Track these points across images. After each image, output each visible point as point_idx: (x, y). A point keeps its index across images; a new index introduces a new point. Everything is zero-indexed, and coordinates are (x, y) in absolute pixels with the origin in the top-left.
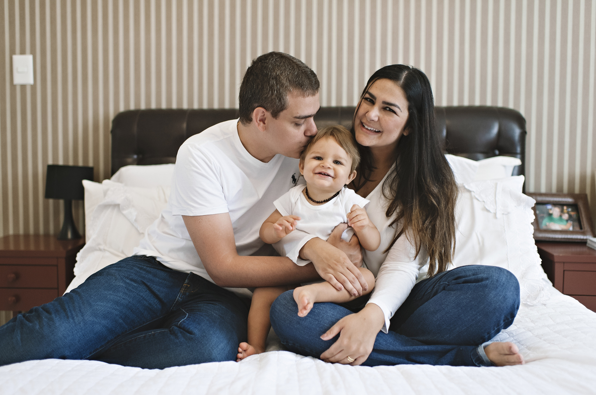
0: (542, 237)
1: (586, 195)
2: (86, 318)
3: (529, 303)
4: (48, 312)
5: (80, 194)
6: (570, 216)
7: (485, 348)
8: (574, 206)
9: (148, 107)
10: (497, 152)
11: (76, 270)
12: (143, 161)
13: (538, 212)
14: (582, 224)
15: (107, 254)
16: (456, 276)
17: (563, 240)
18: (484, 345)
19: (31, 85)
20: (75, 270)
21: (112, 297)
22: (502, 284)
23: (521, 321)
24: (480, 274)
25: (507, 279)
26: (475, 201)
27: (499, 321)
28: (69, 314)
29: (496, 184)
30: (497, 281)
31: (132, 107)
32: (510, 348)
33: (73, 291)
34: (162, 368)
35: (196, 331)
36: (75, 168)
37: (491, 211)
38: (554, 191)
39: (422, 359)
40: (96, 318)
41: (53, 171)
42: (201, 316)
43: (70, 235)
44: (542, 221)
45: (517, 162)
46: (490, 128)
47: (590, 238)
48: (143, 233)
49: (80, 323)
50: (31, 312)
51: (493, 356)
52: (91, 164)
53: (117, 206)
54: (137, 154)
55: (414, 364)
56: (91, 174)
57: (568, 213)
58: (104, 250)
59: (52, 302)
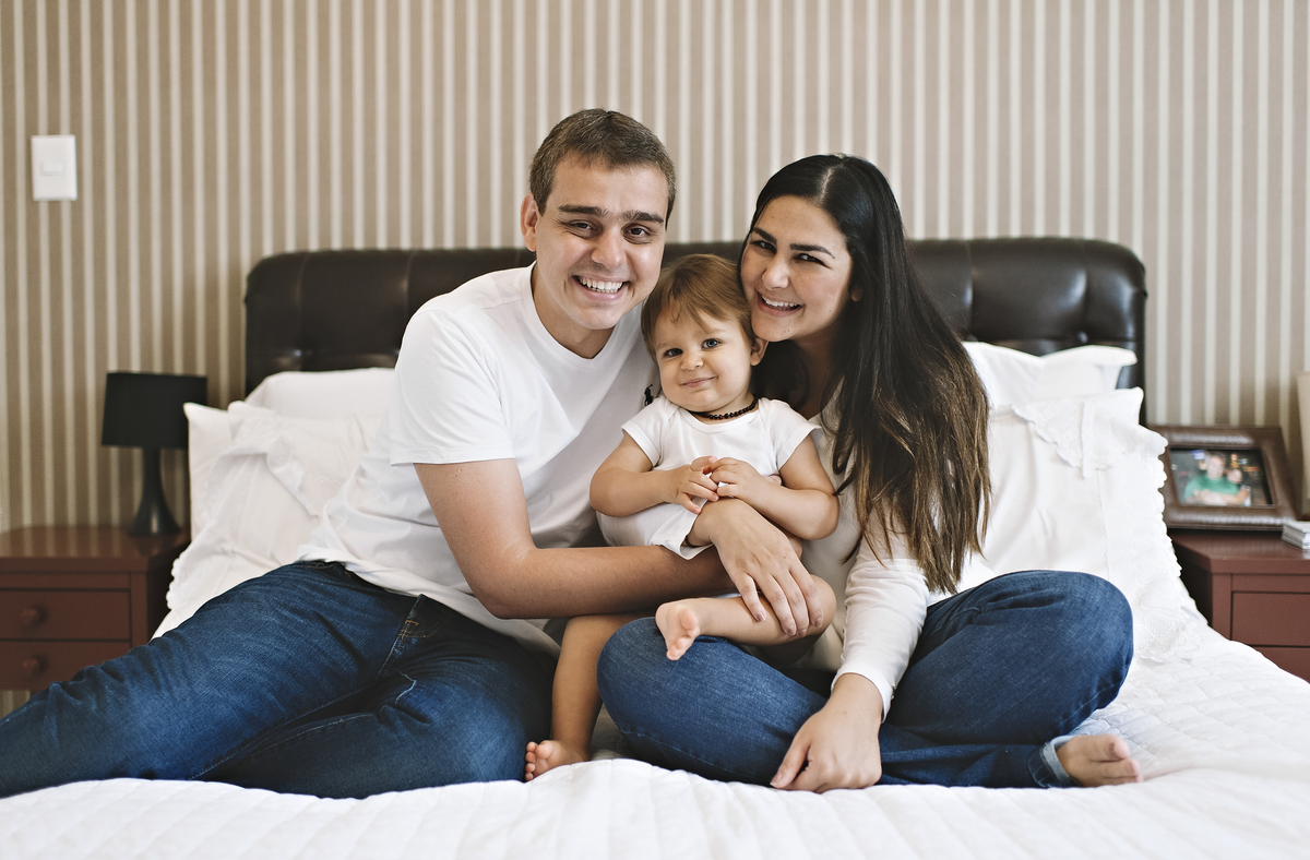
0: (1184, 522)
1: (1279, 430)
2: (197, 690)
3: (1154, 659)
4: (115, 675)
5: (179, 433)
6: (1245, 476)
7: (1057, 748)
8: (1253, 454)
9: (325, 247)
10: (1084, 337)
11: (172, 597)
12: (313, 363)
13: (1174, 467)
14: (1272, 492)
15: (240, 561)
16: (996, 593)
17: (1231, 528)
18: (1055, 741)
19: (72, 202)
20: (170, 596)
21: (252, 646)
22: (1093, 608)
23: (1136, 696)
24: (1048, 587)
25: (1105, 598)
26: (1037, 443)
27: (1089, 690)
28: (162, 680)
29: (1082, 406)
30: (1084, 601)
31: (291, 247)
32: (1112, 746)
33: (168, 634)
34: (361, 796)
35: (434, 715)
36: (167, 379)
37: (1071, 462)
38: (1210, 420)
39: (921, 774)
40: (219, 690)
41: (119, 386)
42: (445, 683)
43: (155, 526)
44: (1185, 484)
45: (1127, 357)
46: (1066, 285)
47: (1288, 522)
48: (317, 517)
49: (184, 700)
50: (79, 677)
51: (1076, 766)
52: (201, 371)
53: (260, 457)
54: (302, 348)
55: (904, 784)
56: (202, 392)
57: (1241, 468)
58: (233, 552)
59: (125, 657)
